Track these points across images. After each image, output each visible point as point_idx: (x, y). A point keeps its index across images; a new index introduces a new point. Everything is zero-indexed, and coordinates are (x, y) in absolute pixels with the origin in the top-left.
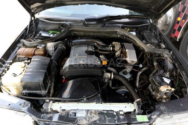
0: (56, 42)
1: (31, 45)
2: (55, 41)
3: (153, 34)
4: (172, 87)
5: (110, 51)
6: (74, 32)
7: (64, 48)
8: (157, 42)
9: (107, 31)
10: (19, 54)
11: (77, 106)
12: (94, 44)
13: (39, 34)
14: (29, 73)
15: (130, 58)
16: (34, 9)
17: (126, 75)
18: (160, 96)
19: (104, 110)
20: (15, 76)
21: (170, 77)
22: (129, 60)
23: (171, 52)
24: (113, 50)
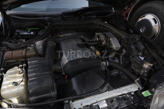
0: (44, 40)
1: (18, 46)
2: (42, 39)
3: (119, 22)
4: (151, 64)
5: (97, 41)
6: (55, 27)
7: (54, 45)
8: (125, 28)
9: (86, 23)
10: (8, 60)
11: (95, 98)
12: (81, 37)
13: (17, 33)
14: (33, 79)
15: (115, 46)
16: (6, 6)
17: (115, 60)
18: (143, 72)
19: (118, 96)
20: (17, 85)
21: (142, 55)
22: (115, 47)
23: (140, 36)
24: (99, 40)
